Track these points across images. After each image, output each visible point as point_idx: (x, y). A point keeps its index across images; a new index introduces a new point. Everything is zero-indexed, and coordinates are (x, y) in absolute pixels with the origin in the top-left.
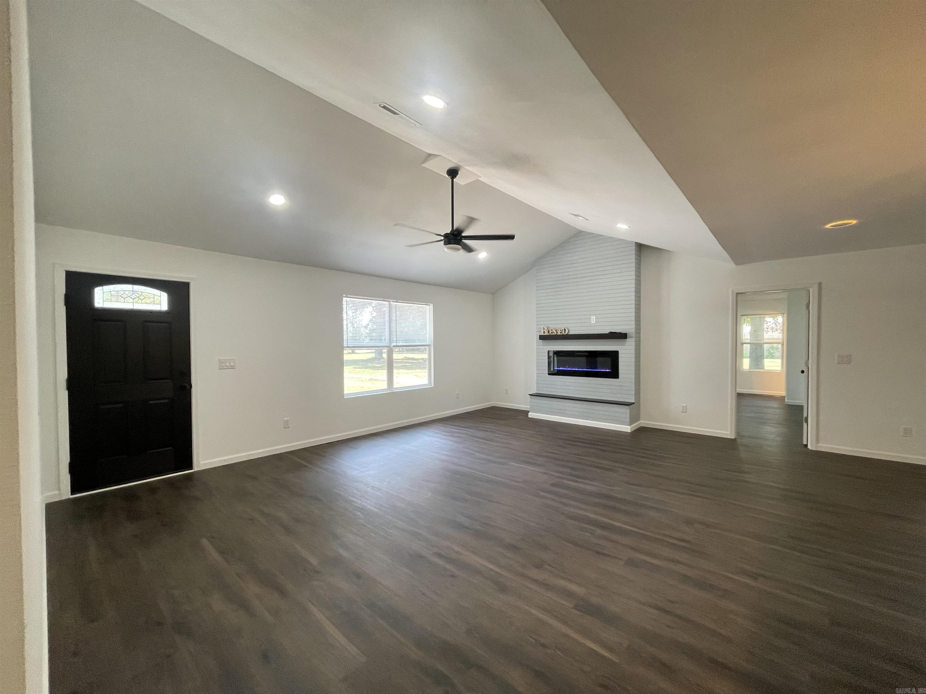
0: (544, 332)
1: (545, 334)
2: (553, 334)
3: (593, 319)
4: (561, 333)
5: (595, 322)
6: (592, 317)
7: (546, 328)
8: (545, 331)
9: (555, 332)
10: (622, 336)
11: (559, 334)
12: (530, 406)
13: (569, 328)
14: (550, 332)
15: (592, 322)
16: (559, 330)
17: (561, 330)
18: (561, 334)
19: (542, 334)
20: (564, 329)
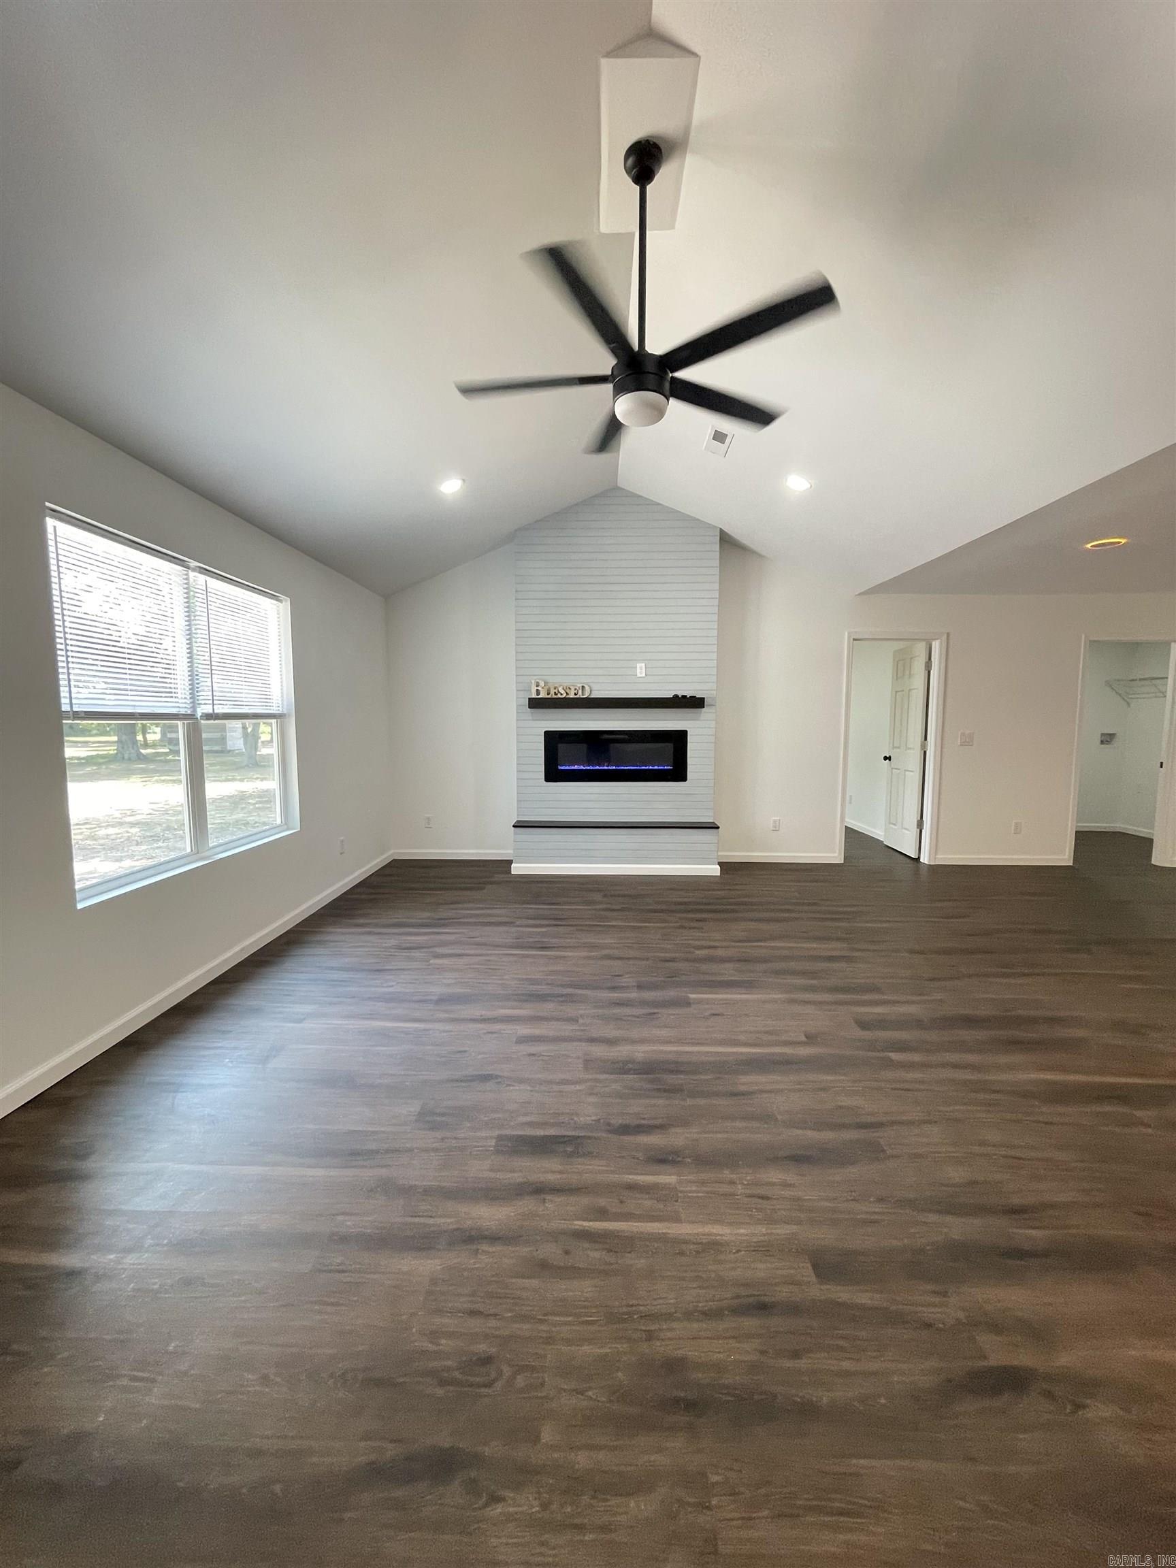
0: (538, 692)
1: (540, 697)
2: (559, 696)
3: (641, 670)
4: (575, 694)
5: (644, 675)
6: (639, 665)
7: (542, 684)
8: (539, 688)
9: (563, 692)
10: (696, 703)
11: (572, 696)
12: (514, 849)
13: (591, 684)
14: (552, 692)
15: (639, 675)
16: (573, 689)
17: (575, 689)
18: (575, 697)
19: (534, 696)
20: (583, 687)
